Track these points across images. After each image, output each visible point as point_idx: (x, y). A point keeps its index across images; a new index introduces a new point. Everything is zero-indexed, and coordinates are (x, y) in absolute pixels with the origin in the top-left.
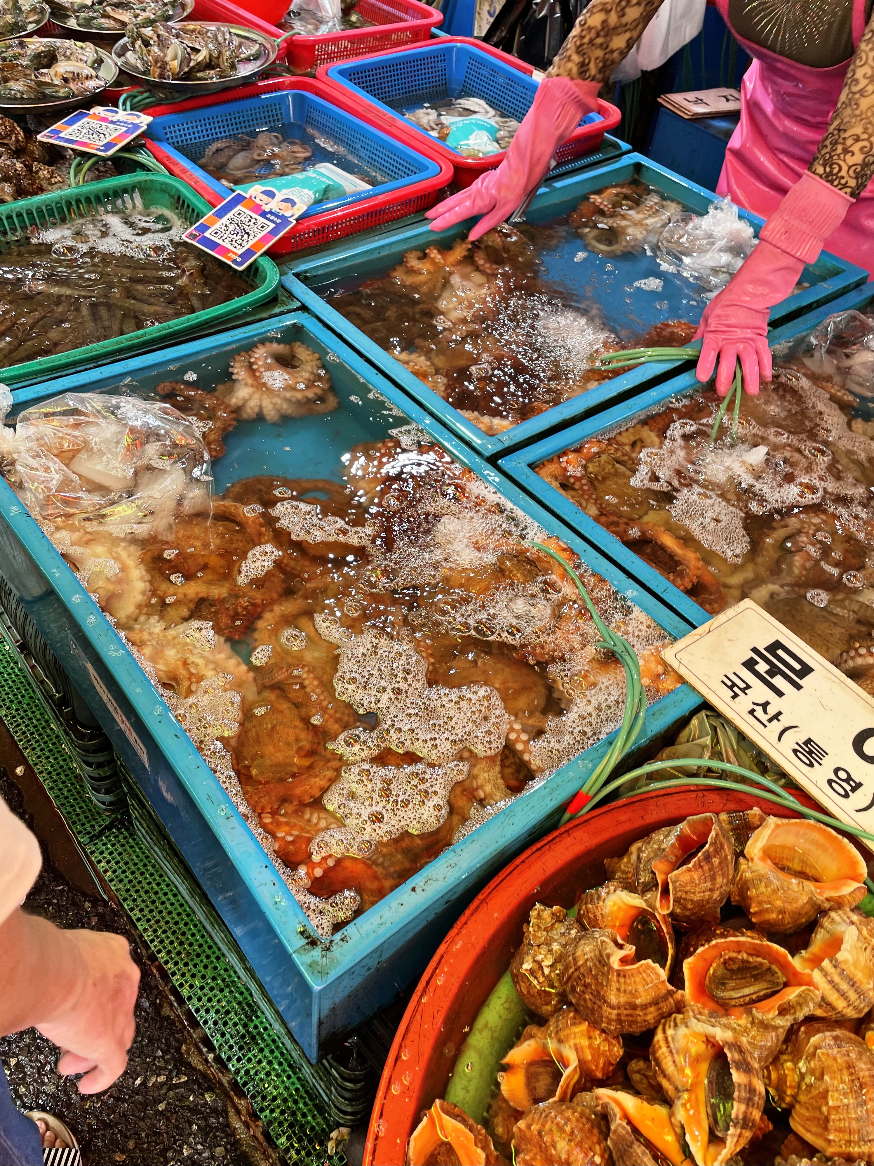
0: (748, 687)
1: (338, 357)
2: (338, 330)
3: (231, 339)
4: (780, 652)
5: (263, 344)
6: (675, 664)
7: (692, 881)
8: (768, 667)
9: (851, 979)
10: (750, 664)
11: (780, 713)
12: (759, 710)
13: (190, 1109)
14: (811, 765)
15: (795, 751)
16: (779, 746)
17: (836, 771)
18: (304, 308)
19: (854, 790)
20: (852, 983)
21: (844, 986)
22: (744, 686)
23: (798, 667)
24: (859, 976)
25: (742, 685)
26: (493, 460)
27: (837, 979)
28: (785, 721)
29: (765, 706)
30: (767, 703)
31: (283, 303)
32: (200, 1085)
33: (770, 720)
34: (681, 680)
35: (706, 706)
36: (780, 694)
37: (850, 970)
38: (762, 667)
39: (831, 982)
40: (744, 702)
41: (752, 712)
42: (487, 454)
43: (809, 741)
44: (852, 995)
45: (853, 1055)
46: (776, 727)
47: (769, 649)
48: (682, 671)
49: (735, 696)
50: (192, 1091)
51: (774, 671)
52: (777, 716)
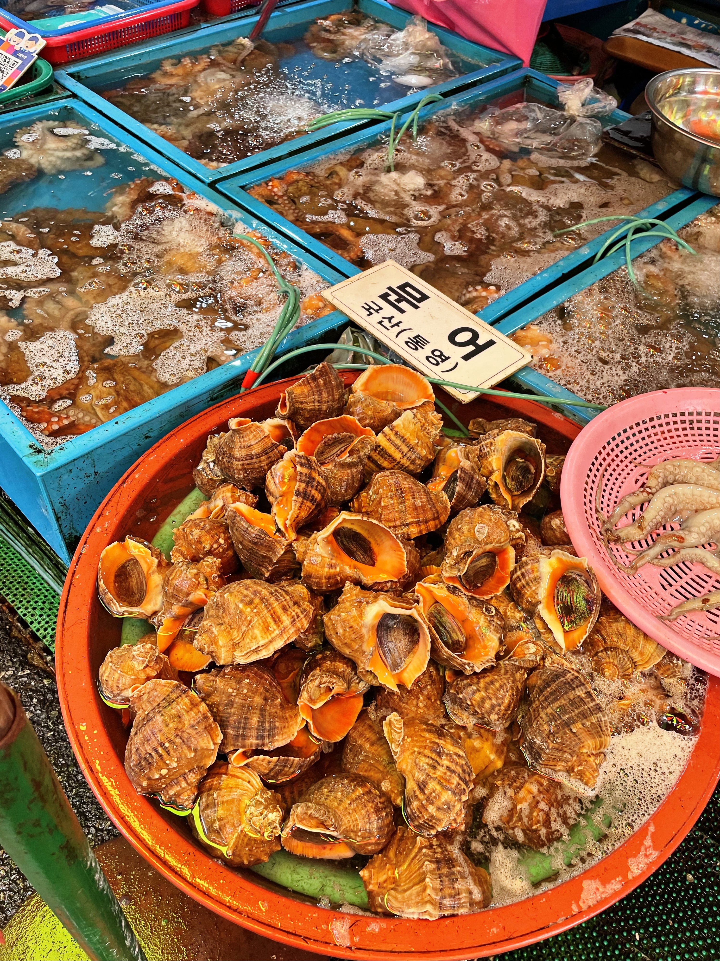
0: (381, 309)
1: (99, 126)
2: (99, 108)
3: (12, 117)
4: (408, 289)
5: (41, 121)
6: (330, 298)
7: (303, 393)
8: (397, 297)
9: (403, 437)
10: (385, 297)
11: (400, 322)
12: (386, 323)
13: (31, 690)
14: (417, 349)
15: (407, 343)
16: (396, 340)
17: (433, 352)
18: (74, 96)
19: (443, 361)
20: (404, 440)
21: (398, 442)
22: (378, 308)
23: (418, 296)
24: (407, 435)
25: (376, 308)
26: (212, 185)
27: (393, 438)
28: (402, 327)
29: (390, 319)
30: (393, 317)
31: (57, 93)
32: (39, 676)
33: (392, 327)
34: (334, 308)
35: (351, 324)
36: (402, 311)
37: (402, 432)
38: (393, 297)
39: (389, 440)
40: (376, 317)
41: (380, 323)
42: (208, 181)
43: (418, 336)
44: (405, 449)
45: (400, 478)
46: (397, 329)
47: (400, 287)
48: (335, 302)
49: (371, 314)
50: (34, 679)
51: (401, 299)
52: (397, 324)
